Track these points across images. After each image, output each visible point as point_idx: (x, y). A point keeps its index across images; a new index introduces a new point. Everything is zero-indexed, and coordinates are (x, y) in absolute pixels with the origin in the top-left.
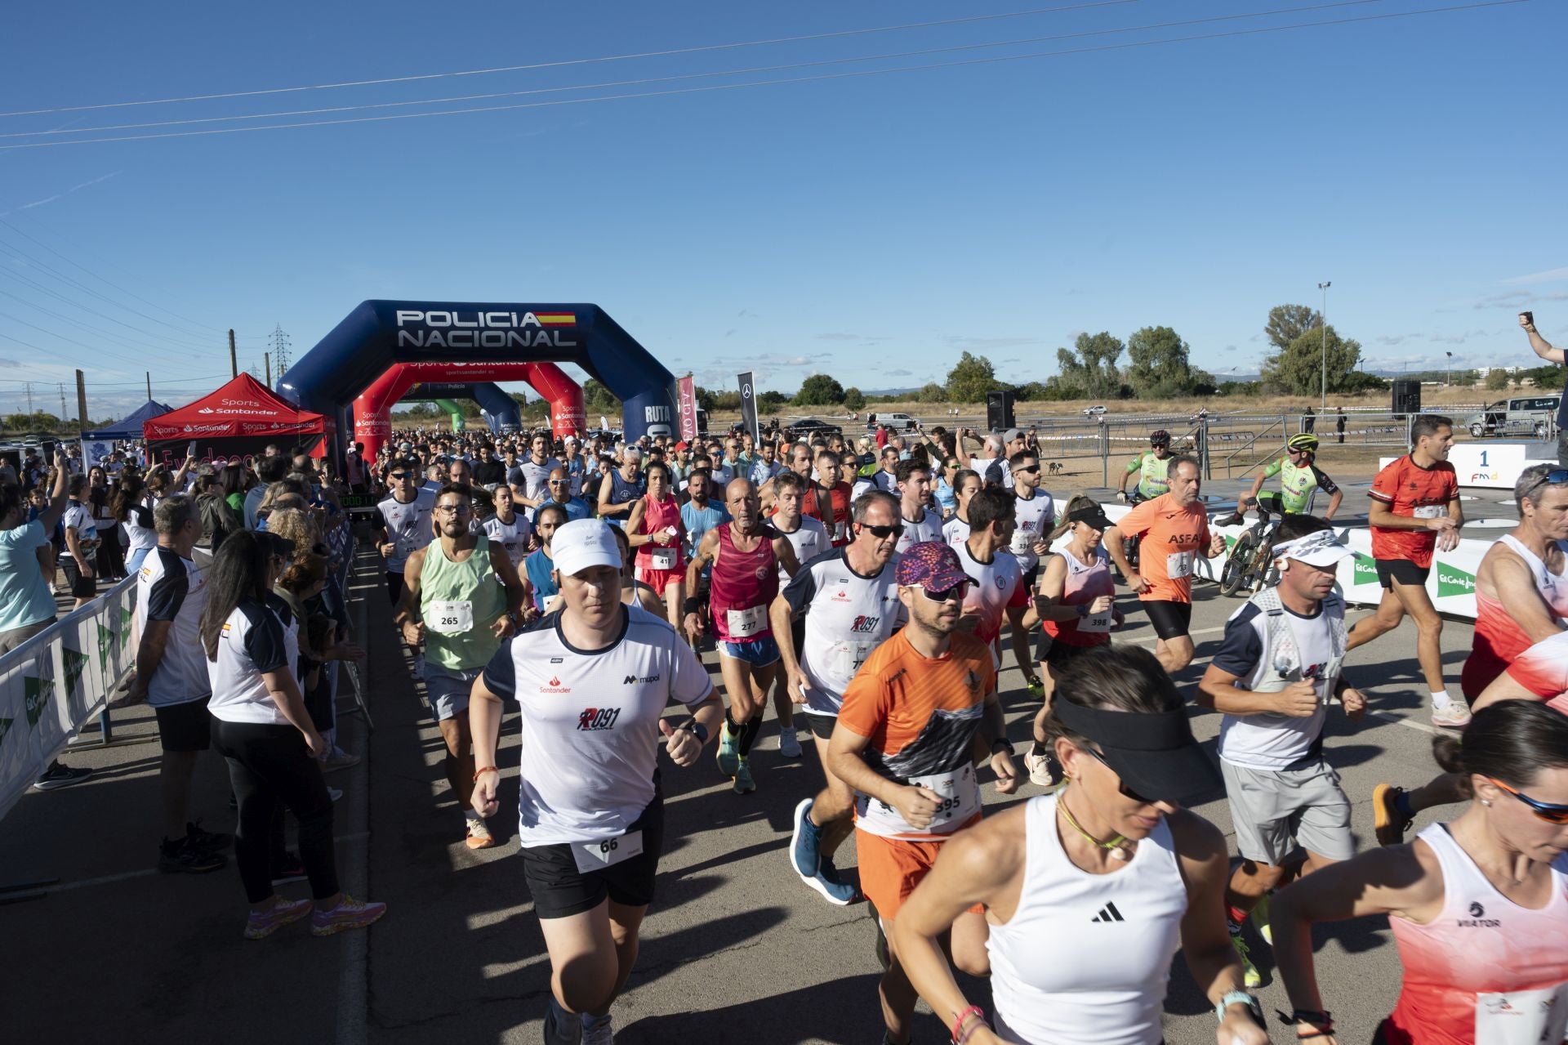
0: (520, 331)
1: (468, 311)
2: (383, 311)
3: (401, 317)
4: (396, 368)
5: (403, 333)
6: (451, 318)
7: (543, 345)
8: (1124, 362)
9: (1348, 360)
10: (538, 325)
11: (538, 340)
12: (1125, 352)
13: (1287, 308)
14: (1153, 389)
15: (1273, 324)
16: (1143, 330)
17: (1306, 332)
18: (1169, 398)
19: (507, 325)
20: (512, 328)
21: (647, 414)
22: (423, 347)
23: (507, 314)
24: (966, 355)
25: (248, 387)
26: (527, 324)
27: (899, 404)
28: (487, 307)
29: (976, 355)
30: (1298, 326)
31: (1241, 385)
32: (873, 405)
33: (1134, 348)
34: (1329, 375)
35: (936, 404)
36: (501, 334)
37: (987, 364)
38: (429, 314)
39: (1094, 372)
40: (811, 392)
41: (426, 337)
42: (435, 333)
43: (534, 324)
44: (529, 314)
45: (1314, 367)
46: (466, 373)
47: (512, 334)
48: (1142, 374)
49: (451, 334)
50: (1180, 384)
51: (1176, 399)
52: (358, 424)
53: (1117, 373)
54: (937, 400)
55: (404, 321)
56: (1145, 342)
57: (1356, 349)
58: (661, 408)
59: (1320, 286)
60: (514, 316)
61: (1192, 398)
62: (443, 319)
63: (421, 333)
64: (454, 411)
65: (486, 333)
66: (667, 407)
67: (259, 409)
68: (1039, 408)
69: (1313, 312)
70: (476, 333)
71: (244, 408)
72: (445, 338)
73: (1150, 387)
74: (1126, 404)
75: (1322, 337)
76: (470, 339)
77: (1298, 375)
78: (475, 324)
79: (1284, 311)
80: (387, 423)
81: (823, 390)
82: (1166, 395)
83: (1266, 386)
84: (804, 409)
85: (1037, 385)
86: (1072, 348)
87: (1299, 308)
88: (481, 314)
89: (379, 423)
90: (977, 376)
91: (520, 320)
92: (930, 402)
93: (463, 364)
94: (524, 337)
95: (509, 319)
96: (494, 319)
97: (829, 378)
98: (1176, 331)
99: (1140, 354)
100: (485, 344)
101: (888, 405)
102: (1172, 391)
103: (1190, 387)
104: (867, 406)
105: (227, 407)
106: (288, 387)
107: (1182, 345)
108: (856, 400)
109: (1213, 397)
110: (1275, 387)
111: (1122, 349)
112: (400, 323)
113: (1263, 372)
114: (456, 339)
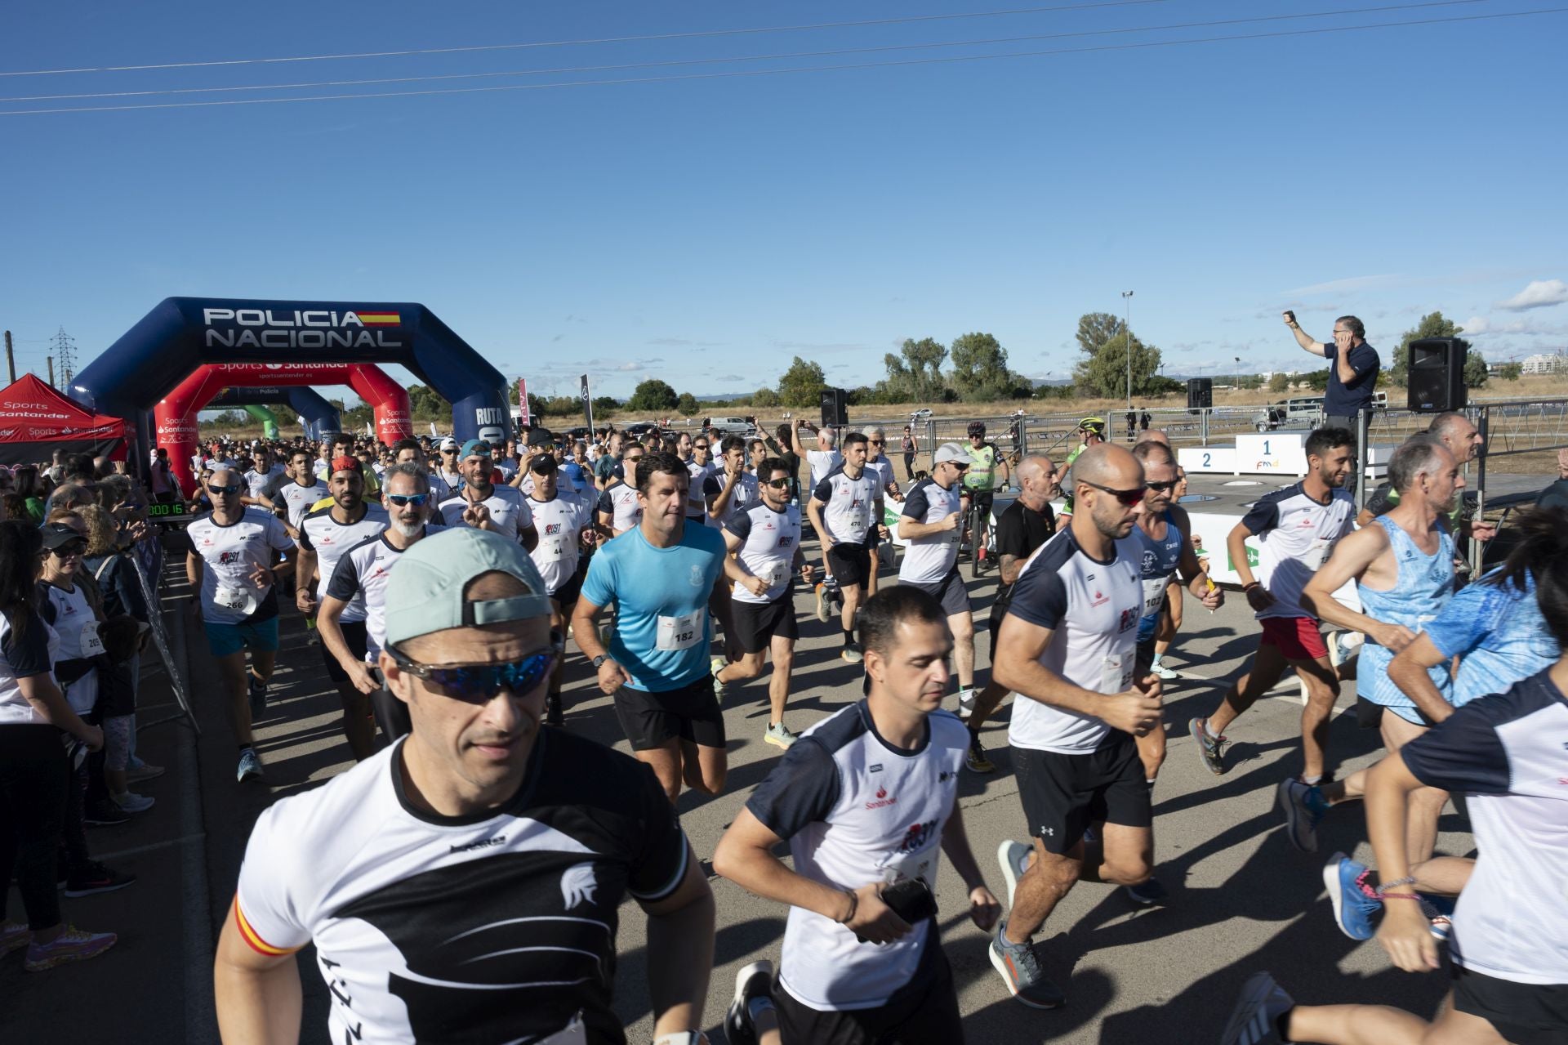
0: (341, 331)
1: (284, 309)
2: (190, 308)
3: (209, 314)
4: (203, 369)
5: (211, 332)
6: (265, 317)
7: (365, 346)
8: (948, 367)
9: (1150, 365)
10: (360, 325)
11: (360, 340)
12: (949, 357)
13: (1095, 315)
14: (975, 393)
15: (1083, 331)
16: (965, 337)
17: (1112, 338)
18: (990, 401)
19: (327, 324)
20: (331, 328)
21: (479, 416)
22: (234, 347)
23: (326, 313)
24: (798, 360)
25: (35, 390)
26: (348, 324)
27: (732, 409)
28: (304, 306)
29: (807, 360)
30: (1106, 333)
31: (1056, 389)
32: (707, 410)
33: (957, 353)
34: (1135, 379)
35: (769, 408)
36: (320, 333)
37: (817, 368)
38: (240, 313)
39: (919, 377)
40: (644, 397)
41: (237, 336)
42: (247, 332)
43: (355, 324)
44: (349, 314)
45: (1120, 371)
46: (281, 376)
47: (331, 334)
48: (964, 379)
49: (265, 333)
50: (999, 388)
51: (997, 402)
52: (161, 431)
53: (942, 378)
54: (769, 405)
55: (212, 320)
56: (966, 347)
57: (1157, 355)
58: (493, 410)
59: (1124, 294)
60: (334, 315)
61: (1010, 401)
62: (256, 317)
63: (231, 332)
64: (266, 417)
65: (303, 333)
66: (499, 410)
67: (48, 412)
68: (869, 412)
69: (1119, 320)
70: (293, 333)
71: (29, 411)
72: (259, 339)
73: (972, 391)
74: (951, 408)
75: (1126, 344)
76: (287, 339)
77: (1106, 379)
78: (291, 324)
79: (1093, 319)
80: (193, 430)
81: (656, 395)
82: (988, 399)
83: (1078, 389)
84: (637, 414)
85: (867, 390)
86: (898, 353)
87: (1105, 316)
88: (297, 313)
89: (185, 429)
90: (808, 381)
91: (340, 319)
92: (763, 406)
93: (278, 366)
94: (345, 337)
95: (328, 319)
96: (312, 318)
97: (662, 383)
98: (995, 337)
99: (962, 360)
100: (302, 344)
101: (722, 409)
102: (993, 394)
103: (1009, 391)
104: (701, 411)
105: (11, 410)
106: (81, 389)
107: (1001, 349)
108: (690, 405)
109: (1031, 400)
110: (1086, 390)
111: (946, 355)
112: (208, 322)
113: (1075, 377)
114: (270, 338)
